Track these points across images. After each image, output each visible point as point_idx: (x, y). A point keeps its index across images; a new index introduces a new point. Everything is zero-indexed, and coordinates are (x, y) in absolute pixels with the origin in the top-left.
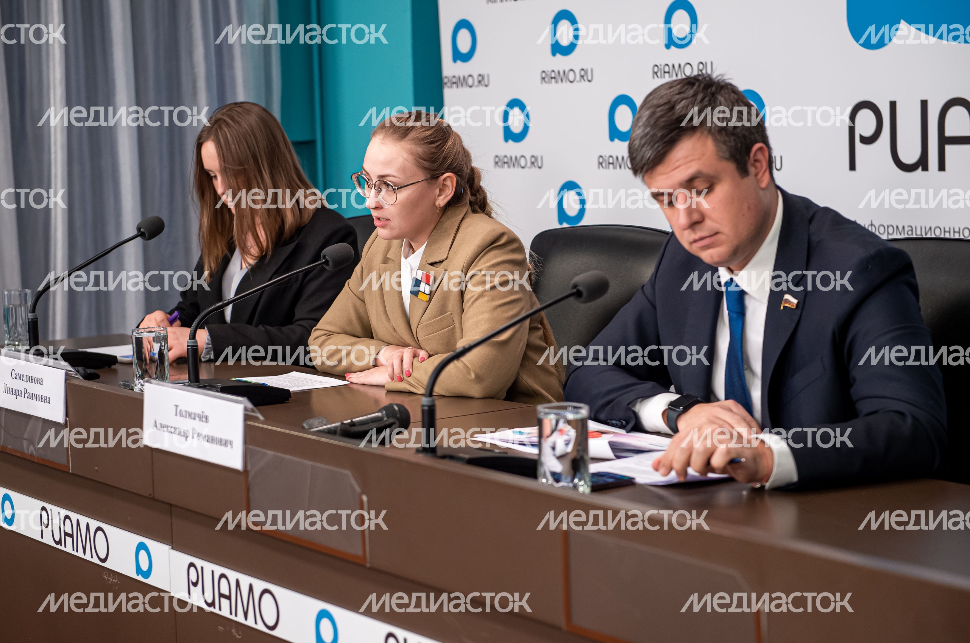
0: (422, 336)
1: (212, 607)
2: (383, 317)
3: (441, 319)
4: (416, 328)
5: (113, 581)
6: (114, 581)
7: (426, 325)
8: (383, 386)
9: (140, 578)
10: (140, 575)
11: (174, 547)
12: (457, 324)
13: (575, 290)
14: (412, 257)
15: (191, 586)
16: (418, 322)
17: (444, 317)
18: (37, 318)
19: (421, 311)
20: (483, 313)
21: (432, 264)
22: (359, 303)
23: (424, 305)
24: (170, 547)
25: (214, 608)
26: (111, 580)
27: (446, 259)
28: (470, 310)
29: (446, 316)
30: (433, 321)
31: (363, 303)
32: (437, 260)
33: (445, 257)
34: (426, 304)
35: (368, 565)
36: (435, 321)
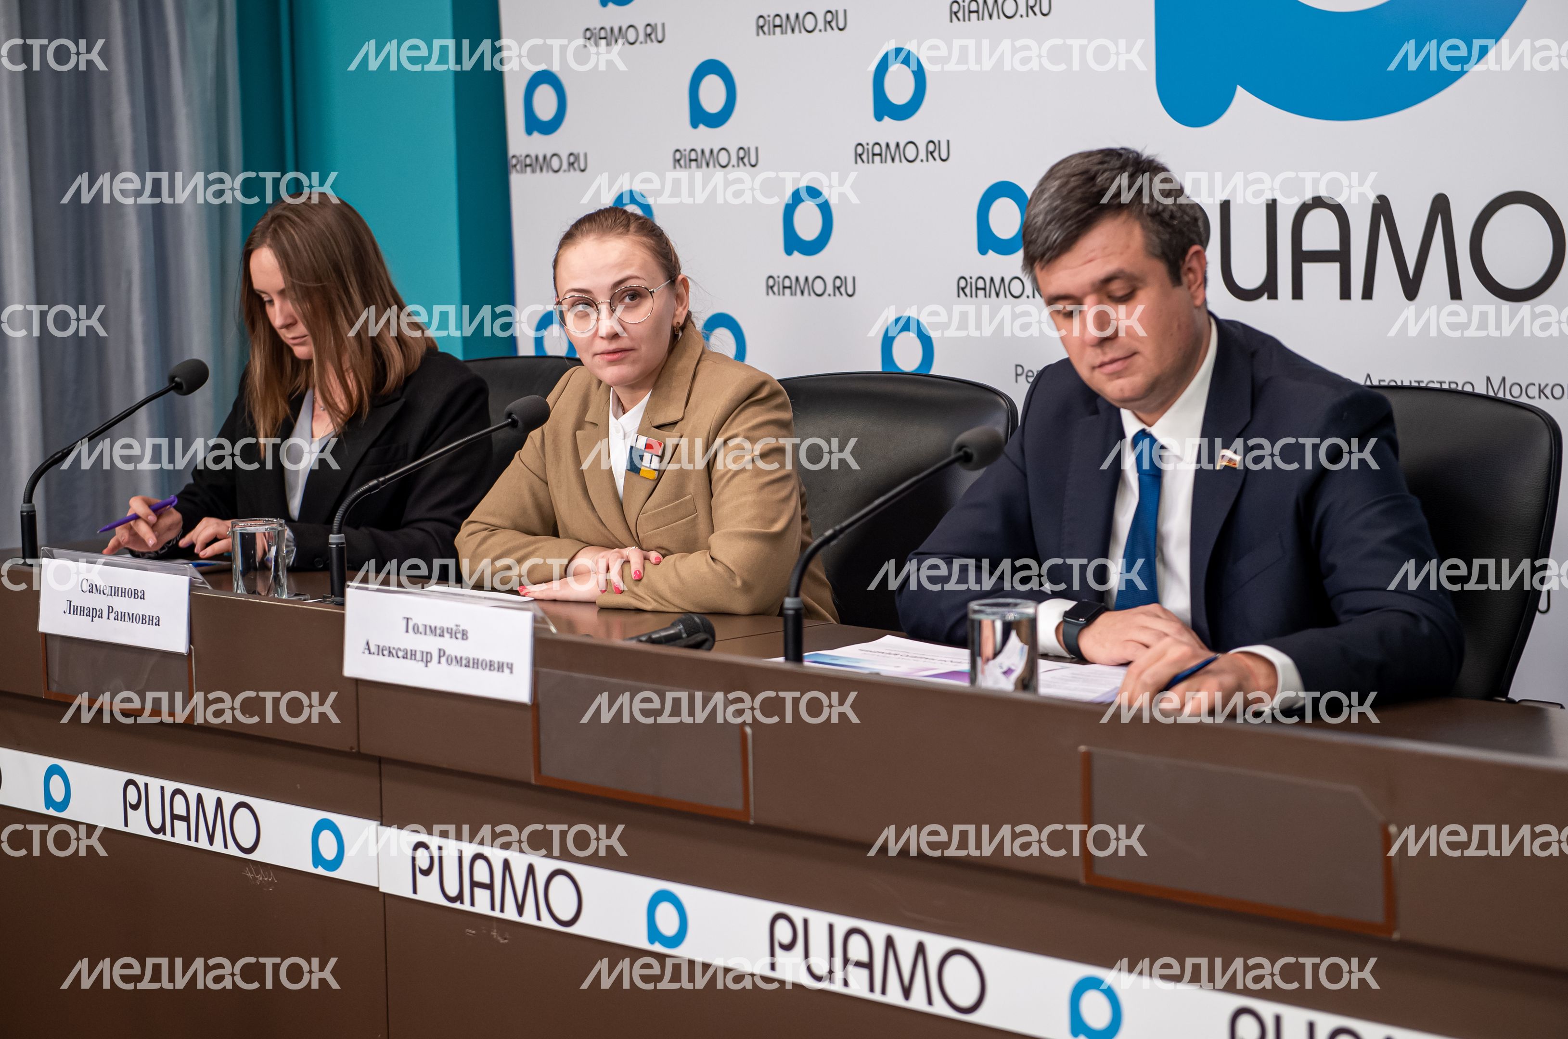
0: (645, 531)
1: (458, 902)
2: (583, 504)
3: (677, 505)
4: (636, 520)
5: (264, 880)
6: (266, 879)
7: (653, 515)
8: (594, 603)
9: (320, 871)
10: (320, 867)
11: (384, 822)
12: (702, 512)
13: (961, 453)
14: (624, 418)
15: (419, 876)
16: (638, 510)
17: (681, 502)
18: (34, 511)
19: (643, 494)
20: (745, 494)
21: (659, 427)
22: (538, 483)
23: (649, 486)
24: (379, 823)
25: (462, 903)
26: (261, 879)
27: (682, 419)
28: (725, 491)
29: (685, 500)
30: (665, 509)
31: (544, 485)
32: (668, 421)
33: (680, 417)
34: (653, 484)
35: (752, 822)
36: (668, 508)
